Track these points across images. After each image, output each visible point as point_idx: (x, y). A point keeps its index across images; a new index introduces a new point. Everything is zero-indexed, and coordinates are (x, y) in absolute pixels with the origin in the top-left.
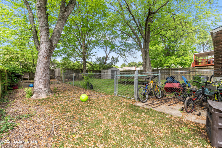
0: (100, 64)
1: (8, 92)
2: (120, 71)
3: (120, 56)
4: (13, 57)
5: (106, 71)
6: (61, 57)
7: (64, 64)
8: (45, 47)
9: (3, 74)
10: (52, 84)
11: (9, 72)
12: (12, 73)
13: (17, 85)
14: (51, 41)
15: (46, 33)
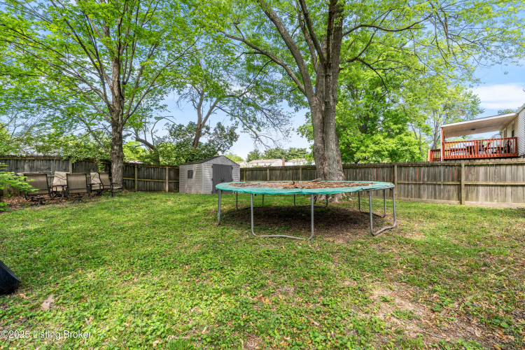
0: (179, 146)
3: (241, 124)
5: (194, 167)
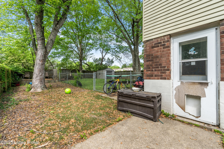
0: (96, 65)
1: (12, 88)
2: (115, 72)
4: (15, 58)
5: (101, 71)
6: (60, 58)
7: (62, 65)
8: (41, 53)
9: (9, 73)
10: (49, 82)
11: (12, 72)
12: (15, 72)
13: (19, 83)
14: (46, 48)
15: (41, 43)
